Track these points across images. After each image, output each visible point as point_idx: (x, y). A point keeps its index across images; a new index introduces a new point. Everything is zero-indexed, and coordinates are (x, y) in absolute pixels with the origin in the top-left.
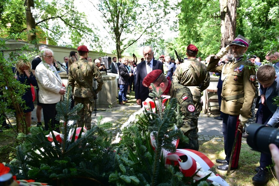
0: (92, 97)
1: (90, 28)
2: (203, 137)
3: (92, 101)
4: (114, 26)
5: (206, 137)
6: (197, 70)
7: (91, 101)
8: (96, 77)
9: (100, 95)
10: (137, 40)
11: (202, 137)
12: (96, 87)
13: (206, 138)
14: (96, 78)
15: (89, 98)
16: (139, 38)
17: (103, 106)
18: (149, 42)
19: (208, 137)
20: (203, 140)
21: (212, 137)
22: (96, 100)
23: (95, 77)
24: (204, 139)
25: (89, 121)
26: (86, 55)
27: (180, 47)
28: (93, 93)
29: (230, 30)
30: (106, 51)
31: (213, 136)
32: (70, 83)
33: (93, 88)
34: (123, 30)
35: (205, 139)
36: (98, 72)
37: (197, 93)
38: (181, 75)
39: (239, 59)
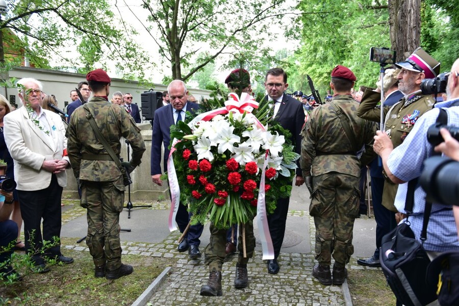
0: (121, 181)
3: (120, 187)
4: (168, 27)
6: (353, 120)
7: (118, 188)
8: (130, 138)
9: (139, 173)
10: (216, 56)
14: (130, 140)
15: (113, 181)
16: (220, 52)
17: (146, 196)
22: (131, 185)
25: (115, 233)
26: (107, 90)
27: (306, 68)
28: (122, 172)
32: (71, 151)
33: (122, 160)
34: (186, 34)
36: (134, 126)
37: (351, 169)
38: (319, 129)
39: (413, 98)
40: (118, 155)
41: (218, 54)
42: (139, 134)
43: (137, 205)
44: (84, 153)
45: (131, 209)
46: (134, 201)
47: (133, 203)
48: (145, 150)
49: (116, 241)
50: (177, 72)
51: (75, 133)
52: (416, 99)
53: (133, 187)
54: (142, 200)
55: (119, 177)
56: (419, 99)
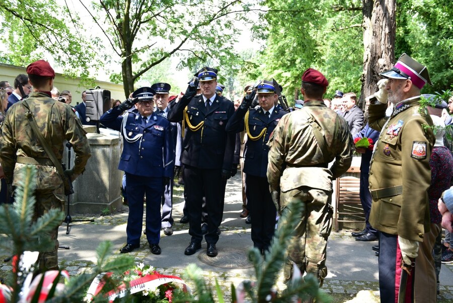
0: (62, 190)
1: (59, 18)
2: (329, 286)
4: (118, 17)
5: (335, 284)
6: (326, 129)
7: (59, 198)
8: (73, 141)
9: (80, 184)
10: (173, 52)
11: (327, 285)
12: (73, 165)
13: (335, 287)
14: (74, 143)
16: (178, 49)
17: (87, 209)
18: (200, 58)
19: (341, 284)
20: (329, 293)
21: (350, 284)
22: (70, 195)
23: (71, 141)
24: (332, 291)
27: (271, 72)
28: (63, 180)
29: (383, 40)
30: (96, 76)
31: (350, 282)
33: (64, 166)
34: (139, 26)
35: (334, 291)
36: (80, 127)
37: (323, 183)
38: (289, 139)
39: (401, 107)
40: (60, 160)
41: (175, 50)
42: (84, 138)
43: (77, 219)
44: (20, 156)
45: (70, 224)
46: (73, 215)
47: (72, 217)
48: (90, 156)
49: (52, 258)
50: (127, 69)
51: (11, 132)
52: (405, 108)
53: (73, 198)
54: (83, 213)
55: (59, 186)
56: (407, 108)
